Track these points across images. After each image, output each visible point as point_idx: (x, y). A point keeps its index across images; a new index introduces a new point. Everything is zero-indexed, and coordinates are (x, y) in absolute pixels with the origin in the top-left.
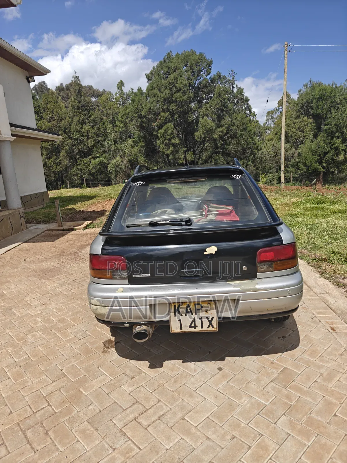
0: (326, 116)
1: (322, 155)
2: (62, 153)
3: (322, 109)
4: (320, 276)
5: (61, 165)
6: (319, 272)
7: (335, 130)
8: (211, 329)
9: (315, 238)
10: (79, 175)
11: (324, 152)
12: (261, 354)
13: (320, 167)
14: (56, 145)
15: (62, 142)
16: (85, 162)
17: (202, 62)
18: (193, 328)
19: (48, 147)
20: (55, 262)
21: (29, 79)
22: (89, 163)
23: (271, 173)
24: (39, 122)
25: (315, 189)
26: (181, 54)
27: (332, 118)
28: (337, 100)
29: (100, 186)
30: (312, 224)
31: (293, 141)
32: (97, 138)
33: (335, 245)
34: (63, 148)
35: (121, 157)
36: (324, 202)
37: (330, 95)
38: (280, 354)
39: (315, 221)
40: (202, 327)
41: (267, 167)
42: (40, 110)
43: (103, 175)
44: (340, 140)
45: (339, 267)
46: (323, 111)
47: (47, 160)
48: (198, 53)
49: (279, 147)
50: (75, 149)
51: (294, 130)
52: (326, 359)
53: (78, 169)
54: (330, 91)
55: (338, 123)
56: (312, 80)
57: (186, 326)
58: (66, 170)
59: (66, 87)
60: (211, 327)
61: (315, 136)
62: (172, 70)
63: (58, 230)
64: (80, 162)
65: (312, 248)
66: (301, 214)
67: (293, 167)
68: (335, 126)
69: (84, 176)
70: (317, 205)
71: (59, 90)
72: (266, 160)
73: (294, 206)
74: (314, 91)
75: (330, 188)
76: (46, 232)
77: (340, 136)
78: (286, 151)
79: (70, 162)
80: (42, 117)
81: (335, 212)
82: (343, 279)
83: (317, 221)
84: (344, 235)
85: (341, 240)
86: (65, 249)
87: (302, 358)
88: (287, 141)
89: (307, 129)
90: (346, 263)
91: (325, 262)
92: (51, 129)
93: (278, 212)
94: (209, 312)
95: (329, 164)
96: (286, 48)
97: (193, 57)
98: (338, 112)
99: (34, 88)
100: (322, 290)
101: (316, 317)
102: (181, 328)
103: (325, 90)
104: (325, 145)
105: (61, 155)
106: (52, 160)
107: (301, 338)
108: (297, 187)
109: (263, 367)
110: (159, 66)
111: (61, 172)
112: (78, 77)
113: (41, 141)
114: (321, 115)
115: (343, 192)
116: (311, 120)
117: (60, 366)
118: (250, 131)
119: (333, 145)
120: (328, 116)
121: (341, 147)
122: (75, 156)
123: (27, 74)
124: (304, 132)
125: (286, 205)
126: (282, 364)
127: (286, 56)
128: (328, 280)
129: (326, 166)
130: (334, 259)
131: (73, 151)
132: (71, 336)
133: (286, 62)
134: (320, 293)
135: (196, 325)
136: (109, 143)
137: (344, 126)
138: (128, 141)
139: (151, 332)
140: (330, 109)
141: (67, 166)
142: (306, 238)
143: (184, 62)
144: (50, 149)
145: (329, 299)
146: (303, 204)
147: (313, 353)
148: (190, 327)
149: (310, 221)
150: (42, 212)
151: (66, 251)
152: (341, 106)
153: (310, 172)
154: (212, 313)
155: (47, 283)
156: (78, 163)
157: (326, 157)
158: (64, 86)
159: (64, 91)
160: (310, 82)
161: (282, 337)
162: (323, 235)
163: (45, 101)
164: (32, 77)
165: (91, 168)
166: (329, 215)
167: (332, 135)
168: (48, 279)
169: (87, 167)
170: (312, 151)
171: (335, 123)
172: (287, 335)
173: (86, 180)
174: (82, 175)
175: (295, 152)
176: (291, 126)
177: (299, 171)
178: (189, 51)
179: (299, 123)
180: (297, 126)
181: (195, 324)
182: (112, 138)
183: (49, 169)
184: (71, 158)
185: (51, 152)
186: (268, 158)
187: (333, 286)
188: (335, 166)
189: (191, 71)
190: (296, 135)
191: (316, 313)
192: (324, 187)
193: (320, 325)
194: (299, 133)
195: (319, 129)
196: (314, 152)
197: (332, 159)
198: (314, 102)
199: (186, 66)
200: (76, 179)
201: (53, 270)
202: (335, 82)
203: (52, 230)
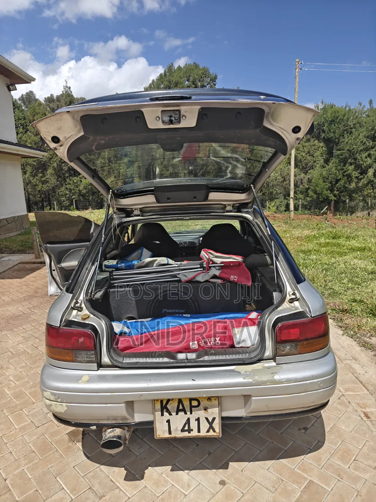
0: (339, 141)
1: (334, 182)
2: (49, 170)
3: (334, 133)
4: (342, 332)
5: (47, 184)
6: (341, 327)
7: (348, 156)
8: (211, 433)
9: (332, 281)
10: (68, 196)
11: (336, 179)
12: (277, 458)
13: (332, 195)
14: (42, 161)
15: (50, 158)
16: (75, 181)
17: (206, 77)
18: (187, 433)
19: (34, 163)
20: (24, 306)
21: (10, 87)
22: (79, 183)
23: (278, 198)
24: (23, 135)
25: (326, 220)
26: (183, 67)
27: (344, 143)
28: (351, 124)
29: (90, 209)
30: (328, 263)
31: (302, 166)
32: (89, 156)
33: (356, 292)
34: (50, 165)
35: (115, 177)
36: (339, 237)
37: (343, 118)
38: (303, 457)
39: (331, 260)
40: (199, 431)
41: (275, 192)
42: (26, 123)
43: (95, 195)
44: (353, 166)
45: (364, 321)
46: (335, 134)
47: (31, 178)
48: (201, 67)
49: (288, 172)
50: (64, 166)
51: (304, 154)
52: (362, 465)
53: (67, 188)
54: (343, 113)
55: (352, 148)
56: (324, 101)
57: (176, 430)
58: (54, 190)
59: (57, 98)
60: (211, 431)
61: (327, 161)
62: (173, 84)
63: (34, 263)
64: (70, 182)
65: (329, 294)
66: (315, 250)
67: (302, 194)
68: (348, 152)
69: (73, 197)
70: (331, 241)
71: (49, 101)
72: (273, 186)
73: (306, 240)
74: (326, 113)
75: (342, 218)
76: (20, 265)
77: (353, 162)
78: (295, 176)
79: (58, 181)
80: (27, 130)
81: (353, 250)
82: (369, 338)
83: (333, 260)
84: (365, 279)
85: (363, 285)
86: (39, 289)
87: (331, 465)
88: (296, 166)
89: (318, 153)
90: (371, 315)
91: (346, 313)
92: (38, 143)
93: (289, 247)
94: (209, 410)
95: (341, 192)
96: (297, 66)
97: (196, 71)
98: (352, 136)
99: (21, 99)
100: (347, 353)
101: (343, 395)
102: (170, 432)
103: (338, 112)
104: (337, 172)
105: (48, 172)
106: (38, 178)
107: (327, 429)
108: (307, 216)
109: (281, 479)
110: (159, 79)
111: (48, 191)
112: (70, 88)
113: (22, 158)
114: (333, 140)
115: (357, 224)
116: (322, 144)
117: (4, 472)
118: (256, 155)
119: (346, 171)
120: (340, 140)
121: (354, 174)
122: (64, 174)
123: (8, 81)
124: (313, 157)
125: (298, 239)
126: (305, 476)
127: (297, 74)
128: (352, 339)
129: (338, 194)
130: (356, 310)
131: (62, 170)
132: (27, 421)
133: (297, 80)
134: (346, 359)
135: (191, 428)
136: (103, 162)
137: (357, 152)
138: (123, 160)
139: (127, 437)
140: (343, 133)
141: (55, 185)
142: (323, 281)
143: (186, 76)
144: (35, 165)
145: (356, 367)
146: (316, 239)
147: (345, 455)
148: (183, 430)
149: (325, 259)
150: (18, 239)
151: (39, 291)
152: (355, 130)
153: (321, 200)
154: (214, 412)
155: (9, 336)
156: (67, 182)
157: (338, 184)
158: (55, 97)
159: (54, 102)
160: (322, 103)
161: (304, 428)
162: (341, 278)
163: (31, 113)
164: (13, 85)
165: (81, 188)
166: (346, 253)
167: (344, 161)
168: (11, 330)
169: (77, 187)
170: (323, 177)
171: (348, 148)
172: (310, 425)
173: (76, 201)
174: (71, 195)
175: (304, 178)
176: (300, 149)
177: (308, 198)
178: (192, 64)
179: (309, 147)
180: (306, 150)
181: (189, 426)
182: (106, 157)
183: (35, 188)
184: (59, 176)
185: (37, 169)
186: (275, 183)
187: (360, 348)
188: (347, 194)
189: (194, 86)
190: (305, 160)
191: (343, 389)
192: (335, 217)
193: (350, 409)
194: (308, 157)
195: (330, 153)
196: (325, 179)
197: (344, 187)
198: (326, 125)
199: (188, 80)
200: (64, 200)
201: (20, 318)
202: (349, 104)
203: (27, 263)
